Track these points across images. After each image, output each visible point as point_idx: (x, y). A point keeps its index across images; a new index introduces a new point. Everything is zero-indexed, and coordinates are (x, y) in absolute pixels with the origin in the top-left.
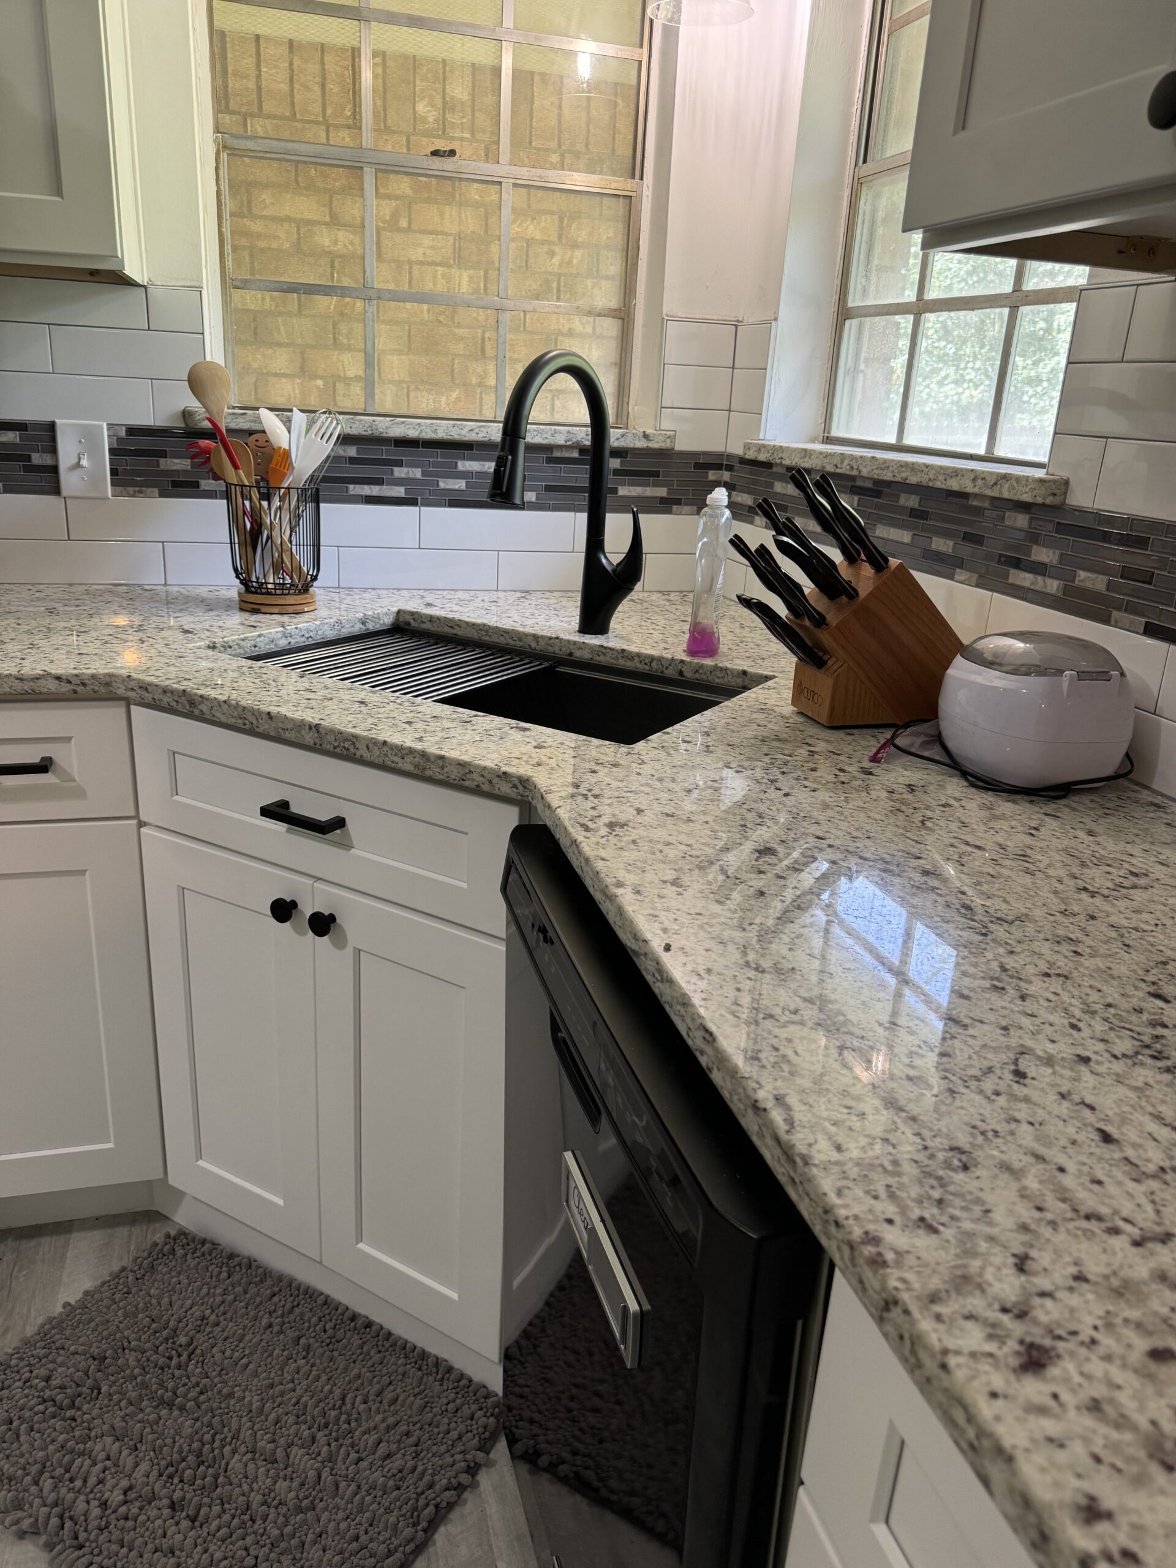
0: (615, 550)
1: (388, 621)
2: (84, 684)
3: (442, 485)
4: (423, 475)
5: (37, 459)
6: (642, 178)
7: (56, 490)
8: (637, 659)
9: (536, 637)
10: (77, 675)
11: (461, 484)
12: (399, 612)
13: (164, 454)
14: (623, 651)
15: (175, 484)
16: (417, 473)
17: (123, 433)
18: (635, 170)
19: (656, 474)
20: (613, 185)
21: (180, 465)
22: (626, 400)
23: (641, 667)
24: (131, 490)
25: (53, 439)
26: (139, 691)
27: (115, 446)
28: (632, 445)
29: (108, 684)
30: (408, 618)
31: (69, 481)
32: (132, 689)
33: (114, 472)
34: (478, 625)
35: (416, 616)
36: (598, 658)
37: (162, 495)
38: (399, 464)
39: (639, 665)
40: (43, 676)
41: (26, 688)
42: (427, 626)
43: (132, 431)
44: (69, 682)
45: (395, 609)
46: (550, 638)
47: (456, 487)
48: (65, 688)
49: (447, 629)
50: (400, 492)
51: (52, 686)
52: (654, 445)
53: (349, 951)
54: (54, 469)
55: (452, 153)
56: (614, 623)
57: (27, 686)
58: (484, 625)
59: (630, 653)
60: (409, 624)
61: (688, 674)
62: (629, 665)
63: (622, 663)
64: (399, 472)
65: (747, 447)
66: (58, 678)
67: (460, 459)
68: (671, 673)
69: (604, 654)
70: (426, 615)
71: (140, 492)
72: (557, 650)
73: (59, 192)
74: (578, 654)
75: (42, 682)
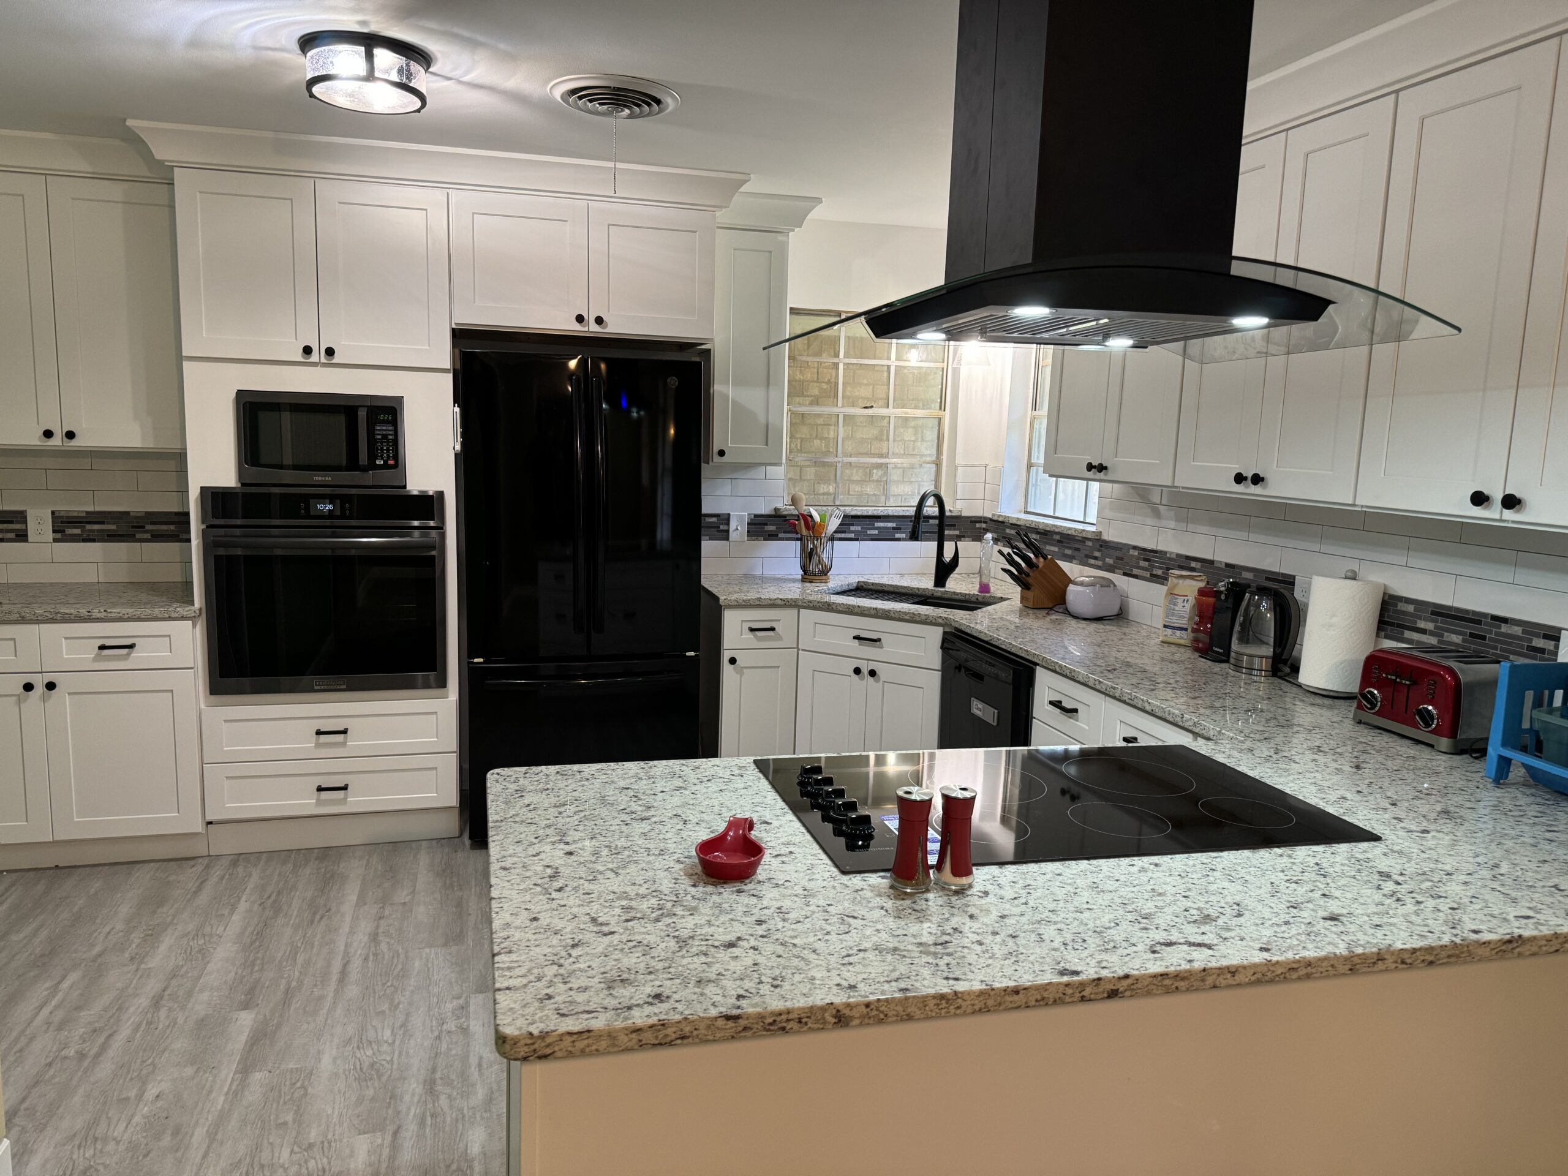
0: (948, 555)
1: (855, 585)
2: (789, 601)
3: (869, 532)
4: (862, 529)
5: (722, 527)
6: (945, 410)
7: (727, 539)
8: (958, 593)
9: (918, 589)
10: (787, 599)
11: (876, 532)
12: (860, 580)
13: (766, 524)
14: (952, 591)
15: (770, 535)
16: (859, 528)
17: (753, 517)
18: (942, 407)
19: (954, 525)
20: (934, 414)
21: (772, 528)
23: (962, 598)
24: (754, 538)
25: (728, 519)
27: (750, 522)
29: (796, 601)
30: (863, 583)
31: (733, 535)
33: (748, 532)
34: (894, 585)
35: (867, 583)
36: (945, 593)
37: (765, 540)
38: (853, 525)
39: (960, 597)
40: (778, 599)
41: (772, 603)
42: (871, 587)
43: (756, 516)
44: (785, 601)
45: (858, 580)
46: (924, 588)
47: (874, 533)
49: (880, 588)
50: (852, 536)
51: (779, 602)
52: (953, 514)
53: (881, 682)
54: (728, 531)
55: (872, 407)
56: (947, 585)
58: (896, 585)
59: (955, 592)
60: (865, 585)
61: (980, 599)
62: (957, 597)
63: (954, 597)
64: (852, 528)
65: (994, 515)
66: (782, 599)
67: (876, 522)
68: (973, 599)
69: (947, 592)
70: (871, 582)
71: (757, 539)
72: (927, 590)
73: (767, 445)
74: (935, 594)
75: (777, 601)
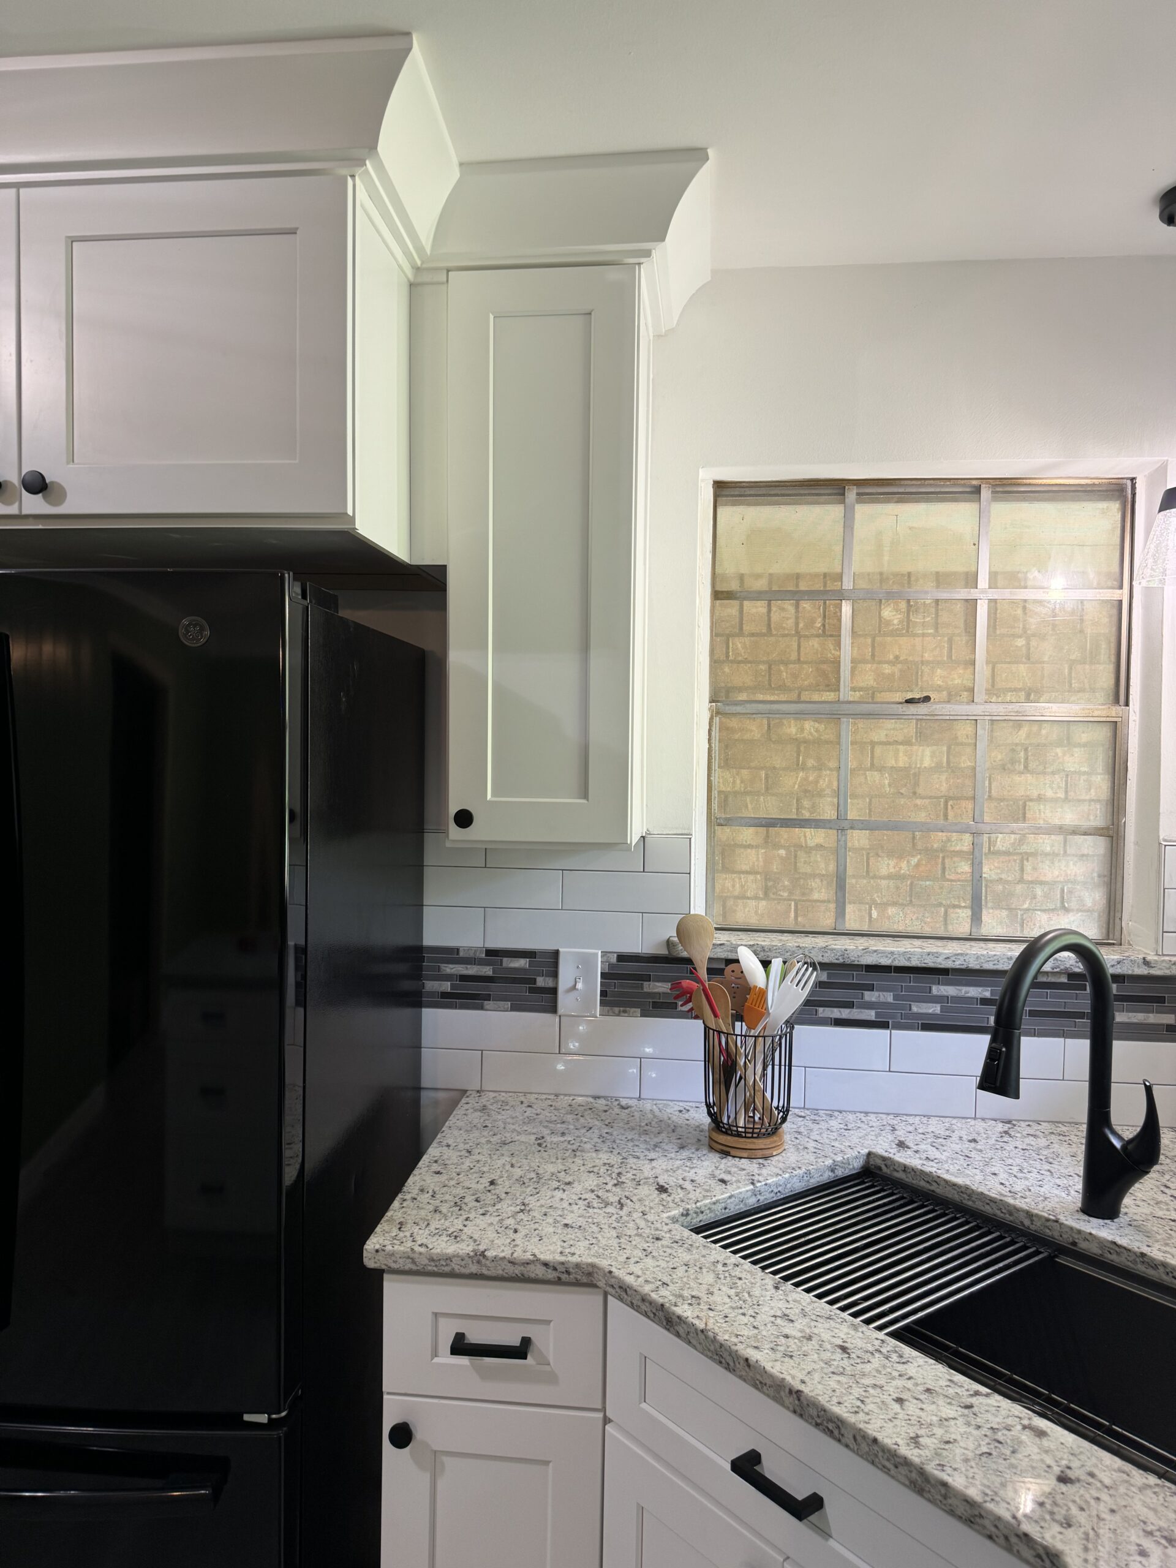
1: (857, 1165)
2: (568, 1272)
3: (915, 1009)
4: (894, 999)
5: (541, 982)
6: (1127, 704)
7: (553, 1008)
8: (1161, 1269)
10: (563, 1263)
11: (935, 1008)
12: (869, 1154)
13: (647, 979)
14: (1143, 1255)
16: (889, 997)
17: (614, 959)
18: (1120, 694)
19: (1161, 1000)
20: (1096, 713)
21: (662, 987)
22: (1118, 915)
24: (616, 1009)
25: (556, 964)
26: (618, 1290)
27: (607, 971)
28: (1130, 972)
29: (590, 1274)
30: (879, 1162)
31: (565, 1001)
32: (612, 1286)
33: (603, 993)
34: (959, 1186)
35: (889, 1163)
36: (1109, 1256)
37: (644, 1015)
38: (871, 988)
39: (1165, 1277)
40: (533, 1261)
41: (517, 1272)
42: (900, 1175)
43: (622, 958)
44: (555, 1269)
45: (865, 1151)
46: (1048, 1220)
47: (930, 1011)
48: (551, 1275)
49: (923, 1184)
50: (870, 1015)
51: (539, 1272)
52: (1156, 972)
54: (554, 991)
55: (927, 699)
57: (517, 1270)
58: (967, 1188)
59: (1153, 1259)
60: (880, 1169)
63: (1141, 1269)
64: (870, 996)
66: (546, 1264)
67: (934, 984)
69: (1118, 1254)
70: (899, 1164)
71: (625, 1012)
72: (1056, 1235)
73: (585, 796)
74: (1083, 1245)
75: (531, 1267)
